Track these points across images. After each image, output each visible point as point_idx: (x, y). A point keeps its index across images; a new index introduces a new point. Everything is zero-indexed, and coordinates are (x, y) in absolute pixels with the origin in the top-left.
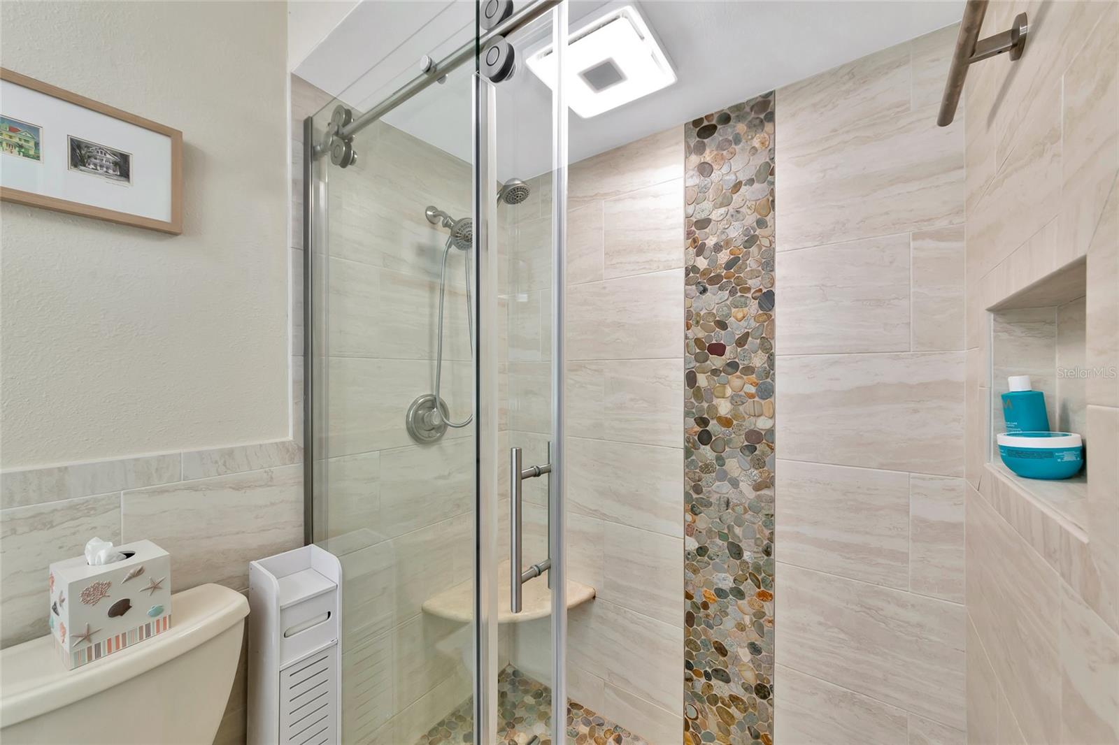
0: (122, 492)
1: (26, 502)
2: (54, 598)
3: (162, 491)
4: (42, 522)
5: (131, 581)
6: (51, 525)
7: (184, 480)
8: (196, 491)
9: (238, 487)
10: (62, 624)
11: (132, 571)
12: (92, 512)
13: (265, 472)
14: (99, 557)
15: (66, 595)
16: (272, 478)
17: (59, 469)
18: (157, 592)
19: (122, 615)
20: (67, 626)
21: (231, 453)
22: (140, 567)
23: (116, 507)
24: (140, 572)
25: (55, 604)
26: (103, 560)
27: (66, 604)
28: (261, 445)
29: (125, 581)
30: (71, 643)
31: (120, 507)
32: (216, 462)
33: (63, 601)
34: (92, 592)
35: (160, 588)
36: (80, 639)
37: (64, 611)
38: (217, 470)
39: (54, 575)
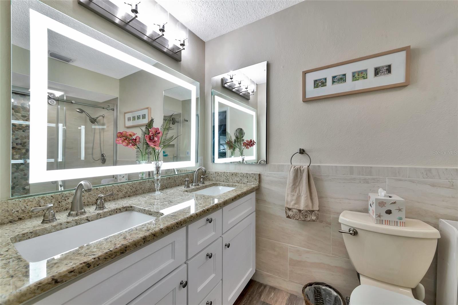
0: (387, 177)
1: (363, 175)
2: (370, 202)
3: (400, 180)
4: (366, 181)
5: (391, 205)
6: (368, 183)
7: (408, 178)
8: (414, 183)
9: (433, 185)
10: (373, 210)
11: (392, 201)
12: (378, 182)
13: (449, 181)
14: (382, 195)
15: (374, 202)
16: (452, 184)
17: (370, 167)
18: (400, 212)
19: (389, 214)
20: (374, 210)
21: (430, 170)
22: (395, 201)
23: (385, 182)
24: (395, 203)
25: (371, 204)
26: (383, 195)
27: (374, 204)
28: (446, 169)
29: (390, 204)
30: (376, 216)
31: (386, 182)
32: (423, 173)
33: (373, 203)
34: (381, 203)
35: (401, 211)
36: (378, 216)
37: (374, 206)
38: (423, 176)
39: (370, 196)
